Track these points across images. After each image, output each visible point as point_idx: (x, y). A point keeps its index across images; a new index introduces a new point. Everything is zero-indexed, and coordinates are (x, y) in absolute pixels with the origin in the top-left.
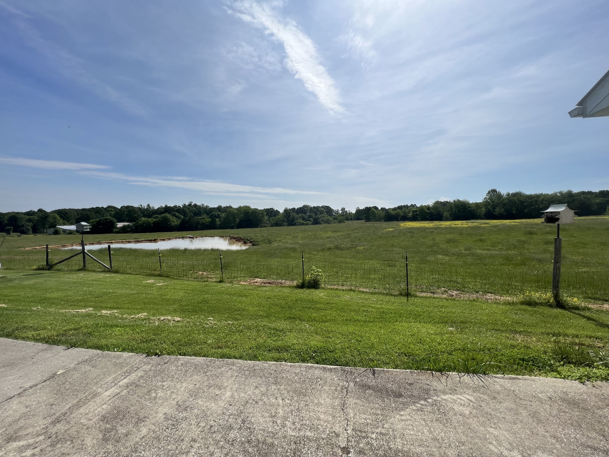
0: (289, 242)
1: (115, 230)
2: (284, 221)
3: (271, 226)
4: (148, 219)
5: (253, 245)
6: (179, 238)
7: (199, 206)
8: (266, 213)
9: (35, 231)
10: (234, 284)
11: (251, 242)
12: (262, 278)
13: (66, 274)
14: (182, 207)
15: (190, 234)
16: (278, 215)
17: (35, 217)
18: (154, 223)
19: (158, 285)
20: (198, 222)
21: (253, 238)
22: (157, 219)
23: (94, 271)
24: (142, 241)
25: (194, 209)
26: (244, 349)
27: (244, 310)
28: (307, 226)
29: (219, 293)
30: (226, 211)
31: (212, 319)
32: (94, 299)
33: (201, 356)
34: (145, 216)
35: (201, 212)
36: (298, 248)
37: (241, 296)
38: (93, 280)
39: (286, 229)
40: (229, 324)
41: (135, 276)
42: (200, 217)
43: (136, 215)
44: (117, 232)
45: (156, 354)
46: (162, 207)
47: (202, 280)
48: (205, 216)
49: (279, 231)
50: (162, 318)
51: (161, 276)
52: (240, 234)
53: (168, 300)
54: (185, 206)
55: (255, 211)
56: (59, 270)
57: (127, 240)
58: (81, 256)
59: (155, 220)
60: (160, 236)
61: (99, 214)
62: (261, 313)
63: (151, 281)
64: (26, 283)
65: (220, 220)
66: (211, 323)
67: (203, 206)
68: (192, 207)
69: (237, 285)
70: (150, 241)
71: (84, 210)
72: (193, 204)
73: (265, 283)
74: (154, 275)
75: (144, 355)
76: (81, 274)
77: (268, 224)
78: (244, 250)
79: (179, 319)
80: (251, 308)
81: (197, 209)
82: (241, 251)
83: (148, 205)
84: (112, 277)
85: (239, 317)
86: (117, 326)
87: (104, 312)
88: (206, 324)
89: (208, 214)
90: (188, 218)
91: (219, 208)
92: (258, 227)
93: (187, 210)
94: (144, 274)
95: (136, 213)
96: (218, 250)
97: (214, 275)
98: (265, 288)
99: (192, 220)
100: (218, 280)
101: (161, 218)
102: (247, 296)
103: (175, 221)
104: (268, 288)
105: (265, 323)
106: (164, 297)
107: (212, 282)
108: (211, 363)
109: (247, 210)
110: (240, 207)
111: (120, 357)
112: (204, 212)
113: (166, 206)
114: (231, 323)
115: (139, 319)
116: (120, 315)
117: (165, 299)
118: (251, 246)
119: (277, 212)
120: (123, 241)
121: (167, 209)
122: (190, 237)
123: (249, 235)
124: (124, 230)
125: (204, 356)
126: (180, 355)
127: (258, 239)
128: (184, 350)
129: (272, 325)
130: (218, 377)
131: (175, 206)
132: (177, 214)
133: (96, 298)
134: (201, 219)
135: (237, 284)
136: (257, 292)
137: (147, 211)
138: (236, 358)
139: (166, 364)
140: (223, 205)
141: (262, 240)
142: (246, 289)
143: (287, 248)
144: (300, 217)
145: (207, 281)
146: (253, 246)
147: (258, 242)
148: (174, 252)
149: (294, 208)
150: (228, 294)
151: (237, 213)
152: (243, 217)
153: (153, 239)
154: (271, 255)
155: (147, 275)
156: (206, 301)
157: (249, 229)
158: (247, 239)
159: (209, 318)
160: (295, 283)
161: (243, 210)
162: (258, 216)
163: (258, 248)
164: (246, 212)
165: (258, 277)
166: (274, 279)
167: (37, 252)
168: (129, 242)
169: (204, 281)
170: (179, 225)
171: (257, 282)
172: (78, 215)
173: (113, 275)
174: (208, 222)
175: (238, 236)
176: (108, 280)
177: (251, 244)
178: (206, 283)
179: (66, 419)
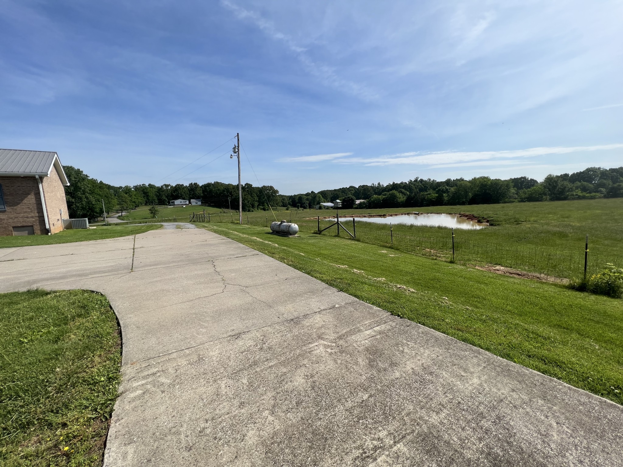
0: (552, 223)
1: (354, 206)
2: (545, 194)
3: (519, 202)
4: (378, 196)
5: (491, 225)
6: (405, 214)
7: (425, 181)
8: (513, 184)
9: (310, 207)
10: (467, 268)
11: (488, 221)
12: (506, 267)
13: (329, 238)
14: (408, 183)
15: (415, 210)
16: (533, 186)
17: (310, 197)
18: (384, 200)
19: (391, 256)
20: (424, 198)
21: (492, 216)
22: (386, 196)
23: (344, 238)
24: (374, 216)
25: (420, 184)
26: (490, 341)
27: (485, 299)
28: (592, 201)
29: (451, 274)
30: (456, 186)
31: (447, 298)
32: (347, 259)
33: (440, 332)
34: (376, 194)
35: (427, 187)
36: (571, 233)
37: (479, 282)
38: (344, 245)
39: (547, 206)
40: (468, 309)
41: (372, 245)
42: (426, 193)
43: (369, 193)
44: (356, 208)
45: (399, 316)
46: (390, 184)
47: (430, 257)
48: (431, 191)
49: (535, 208)
50: (399, 286)
51: (392, 248)
52: (473, 211)
53: (401, 271)
54: (411, 182)
55: (497, 183)
56: (324, 235)
57: (363, 215)
58: (336, 225)
59: (384, 197)
60: (388, 211)
61: (344, 193)
62: (509, 308)
63: (384, 251)
64: (310, 241)
65: (449, 195)
66: (447, 303)
67: (429, 181)
68: (418, 183)
69: (472, 270)
70: (380, 216)
71: (335, 190)
72: (419, 179)
73: (511, 274)
74: (386, 247)
75: (389, 313)
76: (337, 239)
77: (515, 199)
78: (478, 230)
79: (414, 290)
80: (494, 299)
81: (423, 185)
82: (475, 231)
83: (379, 184)
84: (356, 244)
85: (479, 305)
86: (366, 284)
87: (355, 270)
88: (441, 302)
89: (434, 189)
90: (413, 194)
91: (448, 182)
92: (499, 203)
93: (413, 186)
94: (378, 245)
95: (369, 191)
96: (445, 228)
97: (442, 254)
98: (512, 280)
99: (418, 196)
100: (449, 260)
101: (389, 195)
102: (487, 284)
103: (401, 198)
104: (517, 280)
105: (518, 322)
106: (397, 268)
107: (441, 261)
108: (452, 342)
109: (485, 181)
110: (475, 178)
111: (371, 308)
112: (431, 187)
113: (394, 183)
114: (470, 308)
115: (380, 281)
116: (366, 276)
117: (398, 270)
118: (488, 225)
119: (533, 182)
120: (361, 215)
121: (395, 187)
122: (415, 214)
123: (486, 212)
124: (360, 206)
125: (444, 333)
126: (420, 323)
127: (498, 217)
128: (422, 319)
129: (531, 327)
130: (462, 359)
131: (402, 183)
132: (403, 190)
133: (348, 258)
134: (427, 194)
135: (472, 268)
136: (501, 282)
137: (378, 189)
138: (482, 348)
139: (408, 326)
140: (453, 178)
141: (505, 219)
142: (485, 276)
143: (548, 232)
144: (577, 188)
145: (436, 259)
146: (491, 227)
147: (499, 221)
148: (401, 227)
149: (566, 175)
150: (462, 277)
151: (471, 186)
152: (478, 191)
153: (382, 214)
154: (520, 239)
155: (381, 246)
156: (438, 280)
157: (485, 206)
158: (483, 218)
159: (444, 298)
160: (566, 282)
161: (478, 182)
162: (500, 188)
163: (499, 229)
164: (482, 184)
165: (500, 265)
166: (525, 270)
167: (312, 221)
168: (365, 217)
169: (433, 259)
170: (405, 201)
171: (498, 270)
172: (332, 194)
173: (356, 242)
174: (434, 198)
175: (470, 214)
176: (354, 246)
177: (488, 224)
178: (436, 261)
179: (345, 339)
